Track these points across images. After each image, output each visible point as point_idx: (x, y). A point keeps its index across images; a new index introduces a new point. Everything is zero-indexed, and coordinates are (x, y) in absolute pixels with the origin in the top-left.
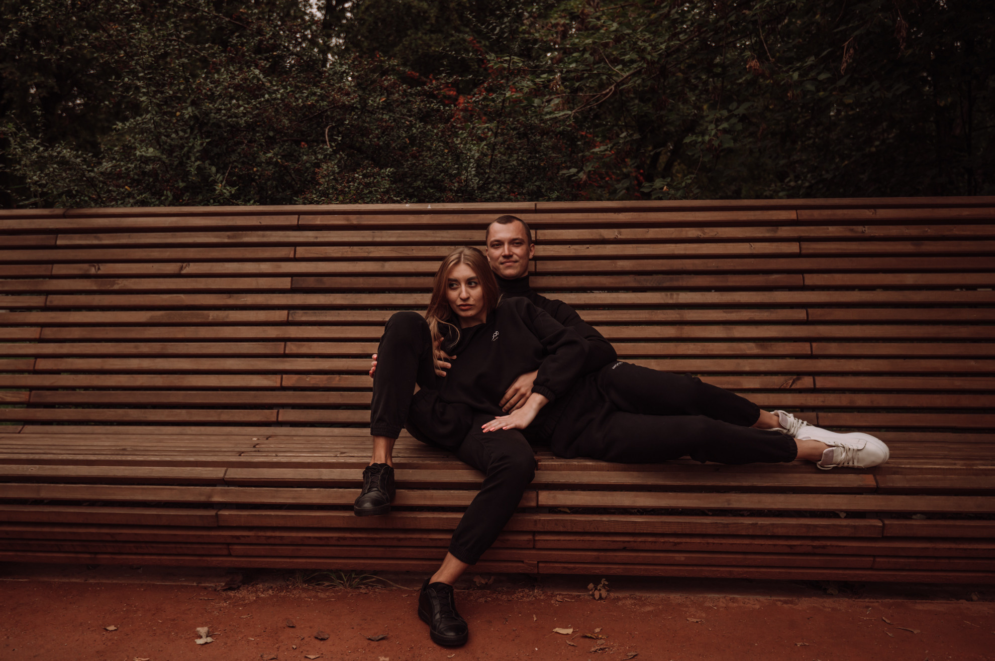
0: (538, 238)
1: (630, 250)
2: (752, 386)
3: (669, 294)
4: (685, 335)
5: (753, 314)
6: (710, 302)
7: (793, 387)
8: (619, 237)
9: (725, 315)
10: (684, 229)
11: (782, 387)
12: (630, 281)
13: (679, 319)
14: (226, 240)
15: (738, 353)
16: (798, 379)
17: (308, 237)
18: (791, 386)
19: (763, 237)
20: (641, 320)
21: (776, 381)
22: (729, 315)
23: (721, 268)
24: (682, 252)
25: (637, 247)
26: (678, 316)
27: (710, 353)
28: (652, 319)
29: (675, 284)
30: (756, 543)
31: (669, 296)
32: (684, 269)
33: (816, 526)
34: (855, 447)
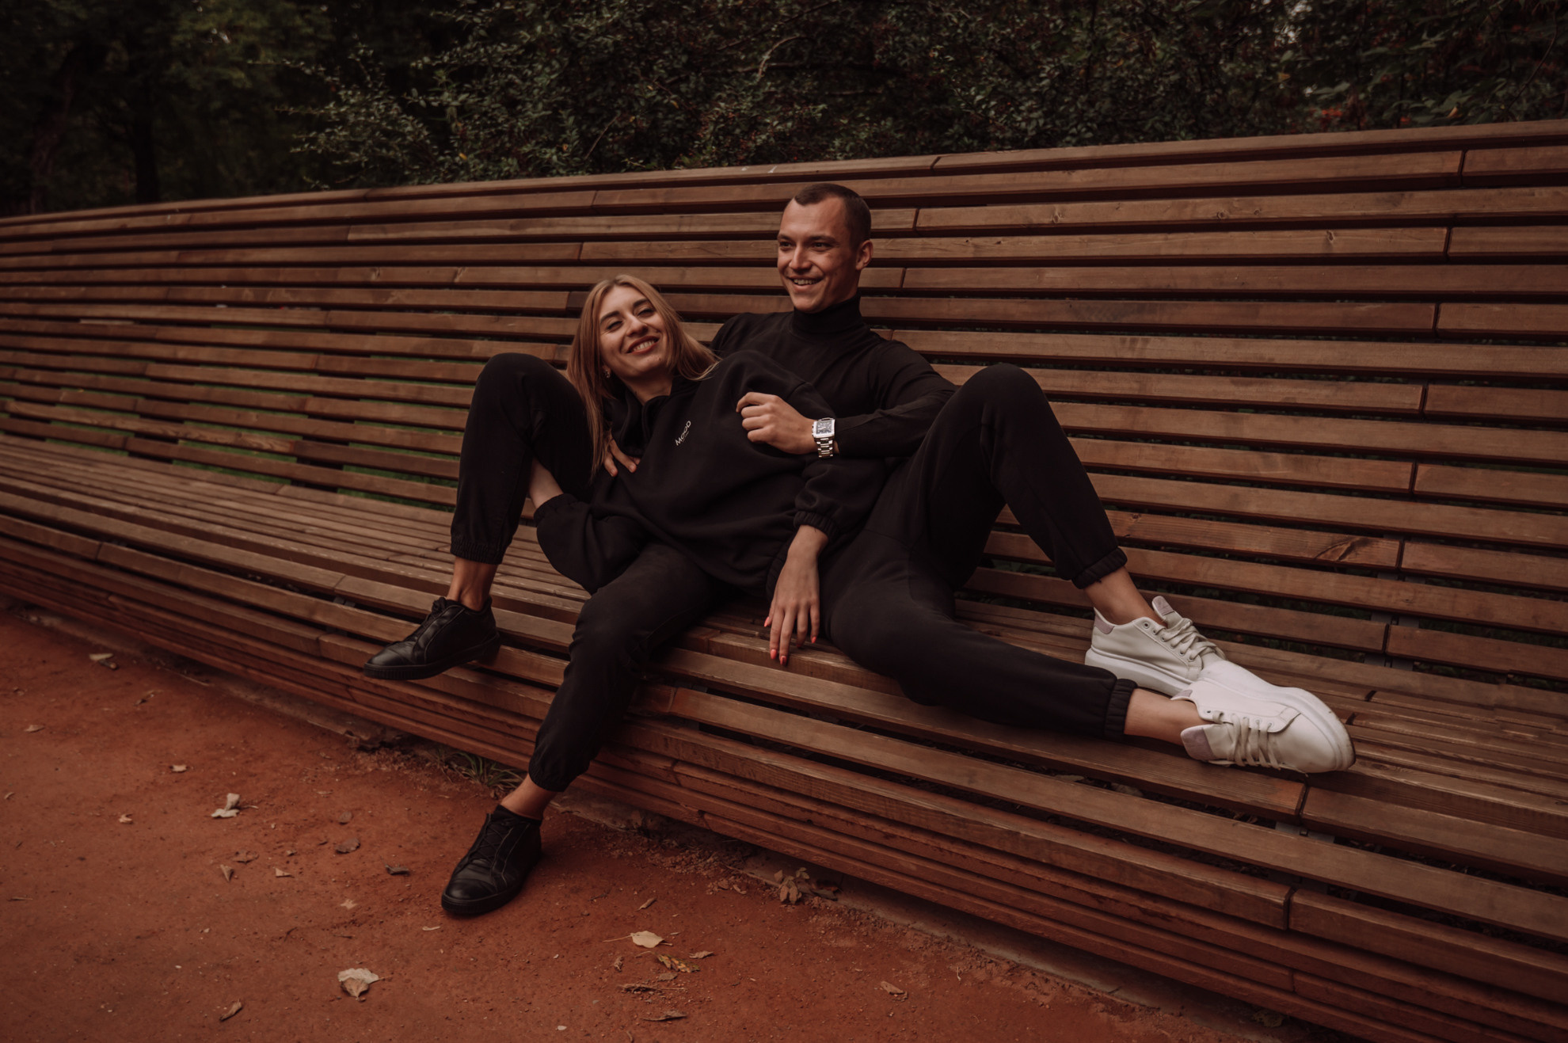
0: (918, 225)
1: (1074, 246)
2: (1254, 547)
3: (1128, 338)
4: (1139, 428)
5: (1294, 391)
6: (1207, 359)
7: (1346, 560)
8: (1061, 220)
9: (1232, 388)
10: (1191, 201)
11: (1322, 557)
12: (1059, 311)
13: (1136, 393)
14: (507, 232)
15: (1241, 472)
16: (1364, 543)
17: (599, 226)
18: (1344, 556)
19: (1365, 215)
20: (1062, 389)
21: (1311, 543)
22: (1242, 389)
23: (1250, 287)
24: (1176, 252)
25: (1090, 241)
26: (1135, 386)
27: (1182, 467)
28: (1083, 390)
29: (1148, 319)
31: (1128, 344)
32: (1172, 286)
34: (1263, 727)
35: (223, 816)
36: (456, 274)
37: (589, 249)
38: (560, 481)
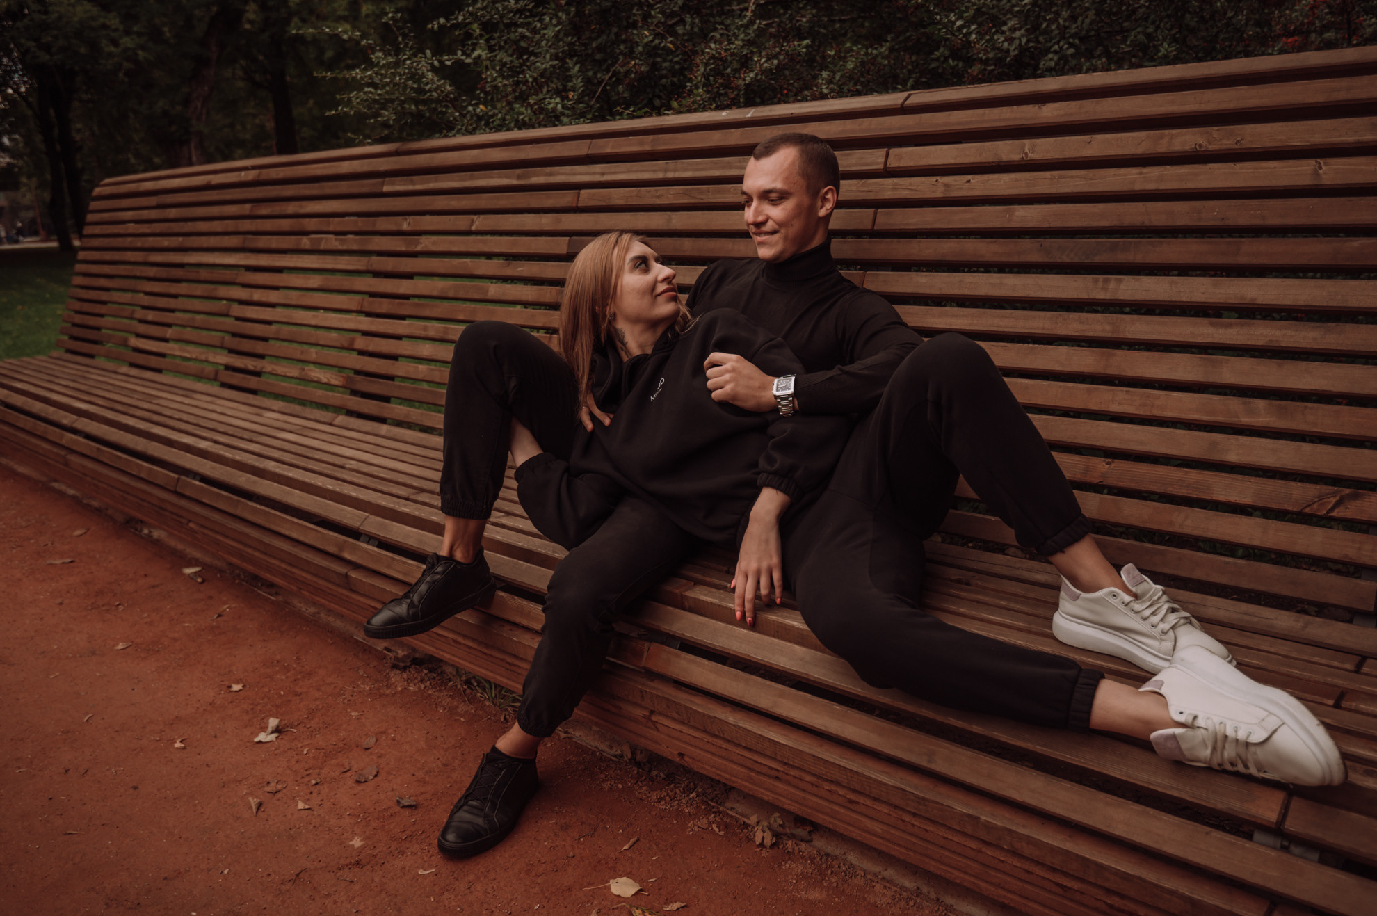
0: (888, 165)
1: (1044, 183)
2: (1233, 498)
3: (1101, 277)
4: (1112, 371)
5: (1278, 333)
6: (1184, 299)
7: (1335, 514)
8: (1031, 156)
9: (1211, 330)
10: (1166, 132)
11: (1307, 510)
12: (1029, 250)
13: (1109, 335)
14: (515, 182)
15: (1220, 419)
16: (1355, 497)
17: (594, 173)
18: (1332, 509)
19: (1358, 142)
20: (1033, 331)
21: (1296, 495)
22: (1221, 331)
23: (1230, 222)
24: (1151, 186)
25: (1061, 177)
26: (1108, 327)
27: (1157, 413)
28: (1055, 332)
29: (1121, 257)
30: (988, 853)
31: (1100, 284)
32: (1147, 223)
33: (1100, 867)
34: (1241, 735)
35: (264, 741)
36: (472, 222)
37: (586, 196)
38: (540, 439)
